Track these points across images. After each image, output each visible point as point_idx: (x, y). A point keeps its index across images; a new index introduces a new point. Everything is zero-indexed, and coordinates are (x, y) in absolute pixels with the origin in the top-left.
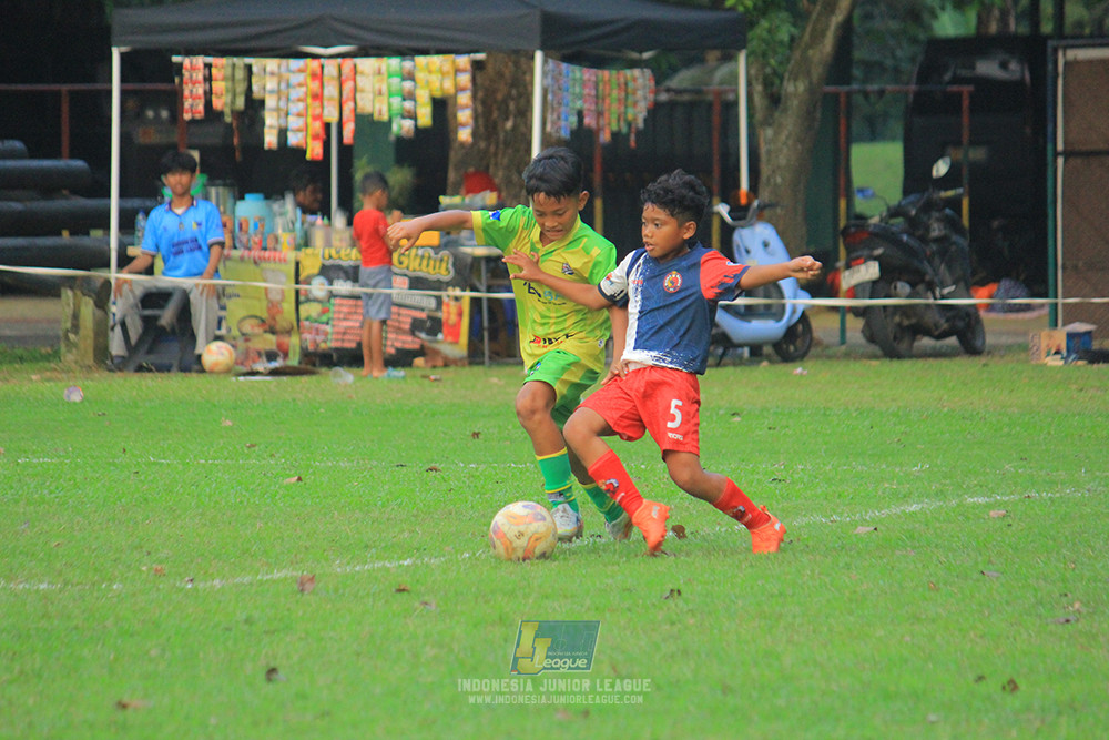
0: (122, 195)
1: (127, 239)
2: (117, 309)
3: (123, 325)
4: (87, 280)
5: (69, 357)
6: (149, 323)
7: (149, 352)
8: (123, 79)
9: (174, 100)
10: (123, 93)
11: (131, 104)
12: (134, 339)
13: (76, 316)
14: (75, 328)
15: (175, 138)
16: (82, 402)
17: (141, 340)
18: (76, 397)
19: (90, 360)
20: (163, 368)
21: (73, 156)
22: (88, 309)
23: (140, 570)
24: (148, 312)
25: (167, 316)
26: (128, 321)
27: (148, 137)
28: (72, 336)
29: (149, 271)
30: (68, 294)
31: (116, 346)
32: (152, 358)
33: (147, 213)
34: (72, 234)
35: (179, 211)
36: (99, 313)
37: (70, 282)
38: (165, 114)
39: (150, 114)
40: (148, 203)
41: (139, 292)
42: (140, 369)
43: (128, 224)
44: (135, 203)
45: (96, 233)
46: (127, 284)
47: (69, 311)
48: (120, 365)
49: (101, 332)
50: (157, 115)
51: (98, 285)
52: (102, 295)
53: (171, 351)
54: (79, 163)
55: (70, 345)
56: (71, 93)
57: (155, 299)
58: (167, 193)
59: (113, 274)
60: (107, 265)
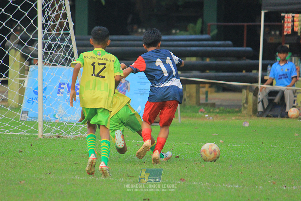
0: (263, 59)
1: (264, 74)
2: (260, 96)
3: (262, 102)
4: (251, 87)
5: (244, 112)
6: (271, 101)
7: (270, 111)
8: (265, 21)
9: (281, 28)
10: (265, 26)
11: (267, 29)
12: (266, 107)
13: (247, 99)
14: (247, 102)
15: (281, 40)
16: (249, 126)
17: (268, 106)
18: (247, 125)
19: (251, 113)
20: (275, 116)
21: (247, 46)
22: (251, 96)
23: (268, 182)
24: (271, 98)
25: (277, 99)
26: (264, 101)
27: (272, 40)
28: (245, 105)
29: (271, 84)
30: (244, 91)
31: (260, 108)
32: (272, 113)
33: (271, 65)
34: (246, 72)
35: (282, 65)
36: (255, 98)
37: (245, 87)
38: (278, 33)
39: (273, 33)
40: (272, 62)
41: (268, 91)
42: (267, 116)
43: (265, 69)
44: (267, 62)
45: (254, 72)
46: (264, 89)
47: (245, 97)
48: (261, 115)
49: (255, 104)
50: (275, 34)
51: (255, 88)
52: (256, 92)
53: (278, 111)
54: (249, 49)
55: (245, 108)
56: (248, 26)
57: (273, 93)
58: (278, 59)
59: (260, 85)
60: (257, 82)
